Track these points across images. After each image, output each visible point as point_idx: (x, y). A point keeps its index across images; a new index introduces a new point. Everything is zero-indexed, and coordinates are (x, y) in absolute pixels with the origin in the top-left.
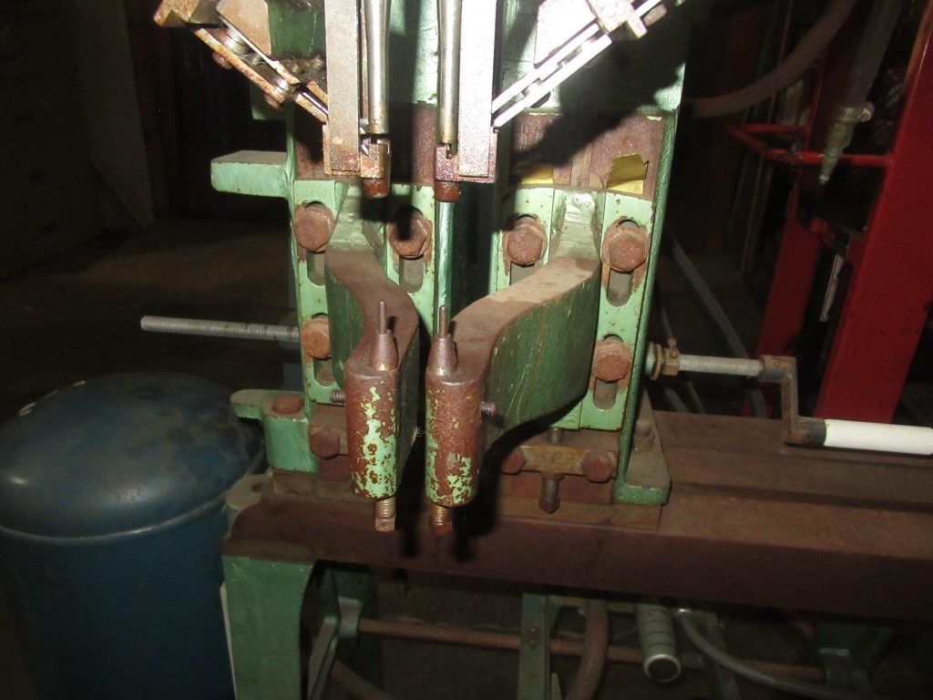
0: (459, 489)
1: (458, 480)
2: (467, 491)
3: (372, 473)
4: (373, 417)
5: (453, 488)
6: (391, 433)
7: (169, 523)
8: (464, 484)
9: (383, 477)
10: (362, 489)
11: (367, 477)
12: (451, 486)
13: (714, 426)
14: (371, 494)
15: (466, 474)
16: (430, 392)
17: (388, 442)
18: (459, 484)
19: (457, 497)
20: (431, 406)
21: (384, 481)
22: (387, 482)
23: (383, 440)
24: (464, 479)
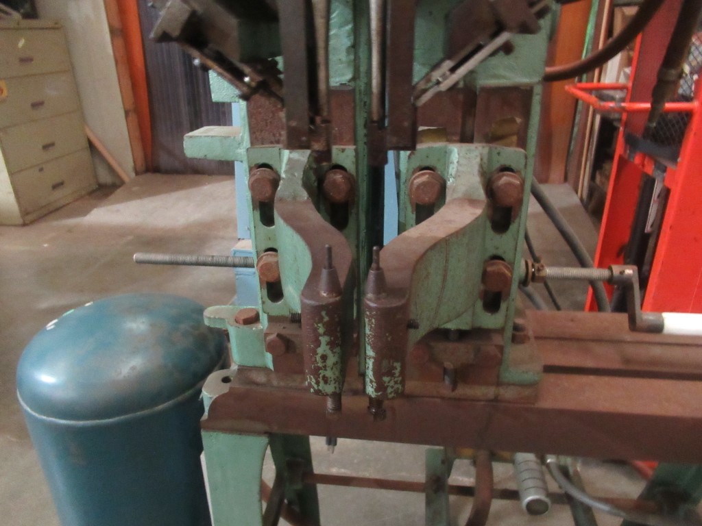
0: (392, 387)
1: (391, 380)
2: (398, 388)
3: (324, 377)
4: (325, 334)
5: (388, 386)
6: (338, 345)
7: (160, 407)
8: (396, 383)
9: (332, 379)
10: (316, 388)
11: (320, 380)
12: (385, 385)
13: (572, 320)
14: (323, 392)
15: (397, 375)
16: (368, 313)
17: (335, 352)
18: (392, 383)
19: (391, 393)
20: (369, 325)
21: (333, 382)
22: (335, 383)
23: (332, 351)
24: (396, 379)
